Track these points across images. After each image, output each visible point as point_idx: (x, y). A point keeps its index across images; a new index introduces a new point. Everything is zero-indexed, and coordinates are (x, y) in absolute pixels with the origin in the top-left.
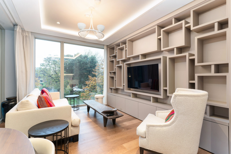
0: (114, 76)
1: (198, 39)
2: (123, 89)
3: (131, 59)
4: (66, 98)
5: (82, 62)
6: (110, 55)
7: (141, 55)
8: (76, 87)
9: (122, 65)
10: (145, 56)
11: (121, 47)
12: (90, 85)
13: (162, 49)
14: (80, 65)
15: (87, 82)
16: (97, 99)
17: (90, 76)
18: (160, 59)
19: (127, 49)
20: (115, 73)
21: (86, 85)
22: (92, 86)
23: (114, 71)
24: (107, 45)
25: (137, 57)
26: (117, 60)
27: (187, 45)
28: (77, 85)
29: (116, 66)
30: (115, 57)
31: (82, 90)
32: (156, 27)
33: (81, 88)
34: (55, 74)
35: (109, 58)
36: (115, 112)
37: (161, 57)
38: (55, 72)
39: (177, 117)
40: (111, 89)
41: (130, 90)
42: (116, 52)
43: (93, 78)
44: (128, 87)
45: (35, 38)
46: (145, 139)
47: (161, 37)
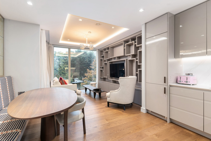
0: (102, 70)
1: (139, 51)
2: (108, 78)
3: (113, 59)
4: (72, 83)
5: (82, 57)
6: (100, 55)
7: (117, 57)
8: (77, 79)
9: (107, 62)
10: (119, 58)
11: (106, 51)
12: (88, 77)
13: (126, 55)
14: (80, 60)
15: (86, 74)
16: (92, 84)
17: (88, 70)
18: (125, 60)
19: (109, 53)
20: (103, 67)
21: (85, 76)
22: (89, 77)
23: (102, 67)
24: (98, 49)
25: (115, 58)
26: (104, 59)
27: (135, 54)
28: (78, 77)
29: (103, 63)
30: (103, 57)
31: (82, 81)
32: (123, 42)
33: (81, 80)
34: (59, 68)
35: (100, 57)
36: (100, 90)
37: (125, 59)
38: (59, 65)
39: (121, 87)
40: (101, 78)
41: (112, 78)
42: (104, 54)
43: (90, 71)
44: (111, 76)
45: (54, 47)
46: (109, 98)
47: (125, 48)
